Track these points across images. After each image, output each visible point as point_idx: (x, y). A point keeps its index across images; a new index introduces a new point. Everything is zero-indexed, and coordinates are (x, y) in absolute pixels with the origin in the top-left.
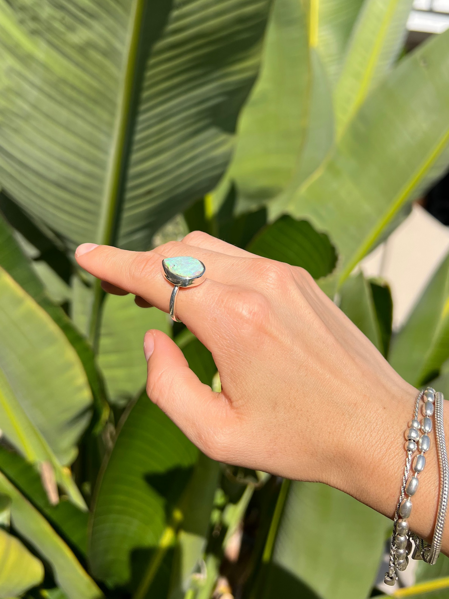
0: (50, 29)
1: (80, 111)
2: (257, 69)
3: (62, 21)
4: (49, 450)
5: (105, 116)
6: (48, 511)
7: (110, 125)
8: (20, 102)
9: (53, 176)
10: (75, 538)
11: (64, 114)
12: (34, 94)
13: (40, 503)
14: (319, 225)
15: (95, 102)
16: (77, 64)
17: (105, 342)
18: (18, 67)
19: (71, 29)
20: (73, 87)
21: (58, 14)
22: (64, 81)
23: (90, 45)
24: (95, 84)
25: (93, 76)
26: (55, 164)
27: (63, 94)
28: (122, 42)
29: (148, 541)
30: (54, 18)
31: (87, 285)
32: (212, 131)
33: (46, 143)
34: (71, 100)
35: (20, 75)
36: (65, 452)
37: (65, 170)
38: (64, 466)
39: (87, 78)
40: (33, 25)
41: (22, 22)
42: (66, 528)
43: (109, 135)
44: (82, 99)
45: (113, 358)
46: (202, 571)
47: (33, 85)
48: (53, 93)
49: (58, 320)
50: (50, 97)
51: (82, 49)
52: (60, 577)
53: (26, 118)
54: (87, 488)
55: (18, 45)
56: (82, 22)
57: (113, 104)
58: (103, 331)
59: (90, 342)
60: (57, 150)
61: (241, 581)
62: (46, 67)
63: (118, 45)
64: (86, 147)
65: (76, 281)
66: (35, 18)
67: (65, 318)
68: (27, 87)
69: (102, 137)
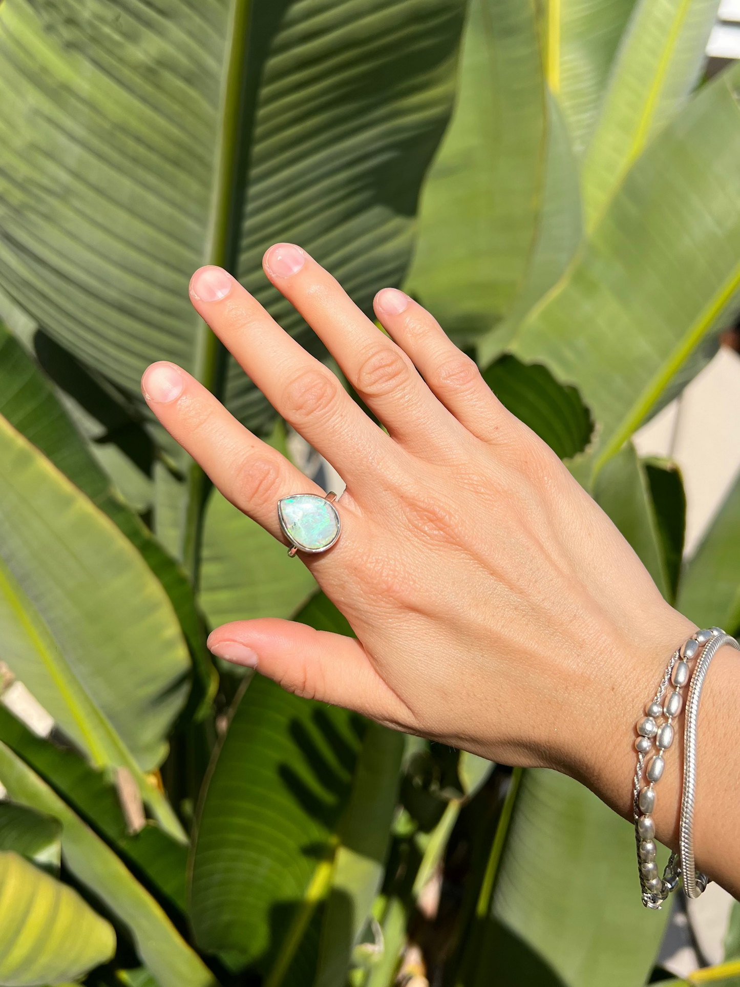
0: (97, 39)
1: (152, 179)
2: (450, 100)
3: (115, 24)
4: (122, 745)
5: (195, 187)
6: (123, 844)
7: (203, 203)
8: (52, 168)
9: (112, 294)
10: (168, 888)
11: (126, 186)
12: (74, 153)
13: (111, 832)
14: (562, 375)
15: (176, 163)
16: (144, 99)
17: (208, 570)
18: (47, 107)
19: (132, 37)
20: (139, 139)
21: (110, 12)
22: (123, 129)
23: (164, 63)
24: (175, 131)
25: (169, 118)
26: (115, 272)
27: (123, 152)
28: (219, 60)
29: (288, 891)
30: (102, 19)
31: (177, 476)
32: (377, 212)
33: (98, 237)
34: (135, 160)
35: (50, 120)
36: (149, 749)
37: (131, 282)
38: (149, 773)
39: (161, 122)
40: (67, 33)
41: (49, 28)
42: (152, 872)
43: (202, 221)
44: (154, 158)
45: (223, 597)
46: (377, 940)
47: (72, 137)
48: (106, 149)
49: (132, 535)
50: (100, 156)
51: (150, 72)
52: (146, 948)
53: (65, 195)
54: (188, 807)
55: (44, 70)
56: (149, 24)
57: (208, 166)
58: (206, 553)
59: (186, 571)
60: (118, 248)
61: (442, 956)
62: (92, 106)
63: (211, 63)
64: (164, 240)
65: (159, 471)
66: (71, 21)
67: (145, 531)
68: (62, 140)
69: (191, 224)
